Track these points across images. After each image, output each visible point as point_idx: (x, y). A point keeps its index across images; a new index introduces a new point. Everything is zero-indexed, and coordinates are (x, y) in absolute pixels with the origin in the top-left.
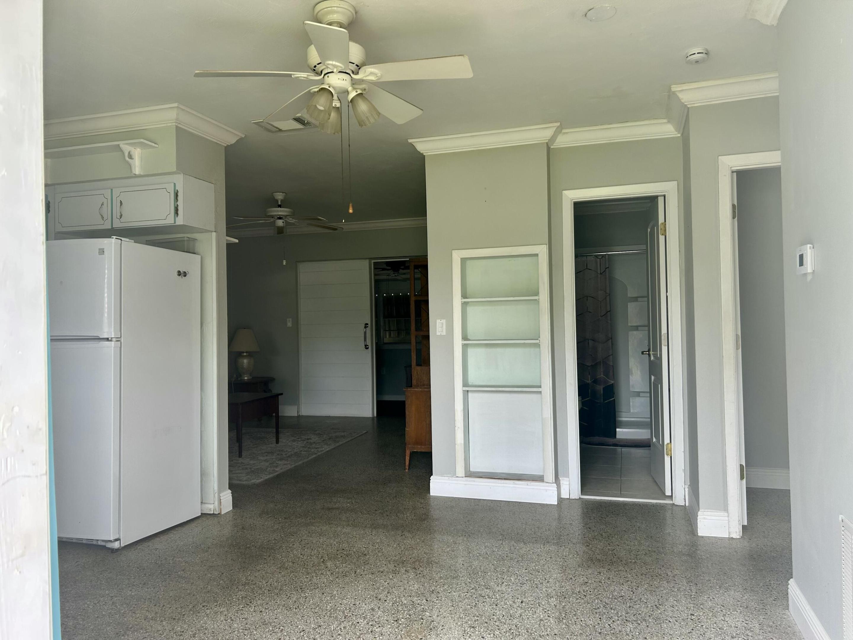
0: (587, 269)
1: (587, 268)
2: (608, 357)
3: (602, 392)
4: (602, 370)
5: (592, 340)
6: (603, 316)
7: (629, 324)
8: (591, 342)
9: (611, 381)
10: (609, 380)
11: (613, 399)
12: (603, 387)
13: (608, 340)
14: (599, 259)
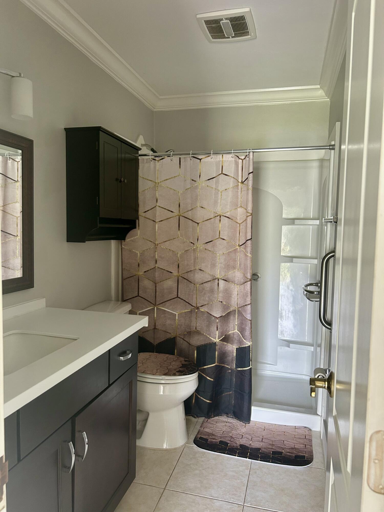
0: (222, 175)
1: (222, 173)
2: (244, 306)
3: (235, 354)
4: (236, 323)
5: (223, 280)
6: (241, 246)
7: (282, 253)
8: (222, 283)
9: (247, 342)
10: (245, 341)
11: (249, 368)
12: (236, 347)
13: (245, 282)
14: (240, 161)
